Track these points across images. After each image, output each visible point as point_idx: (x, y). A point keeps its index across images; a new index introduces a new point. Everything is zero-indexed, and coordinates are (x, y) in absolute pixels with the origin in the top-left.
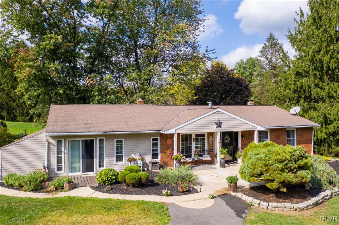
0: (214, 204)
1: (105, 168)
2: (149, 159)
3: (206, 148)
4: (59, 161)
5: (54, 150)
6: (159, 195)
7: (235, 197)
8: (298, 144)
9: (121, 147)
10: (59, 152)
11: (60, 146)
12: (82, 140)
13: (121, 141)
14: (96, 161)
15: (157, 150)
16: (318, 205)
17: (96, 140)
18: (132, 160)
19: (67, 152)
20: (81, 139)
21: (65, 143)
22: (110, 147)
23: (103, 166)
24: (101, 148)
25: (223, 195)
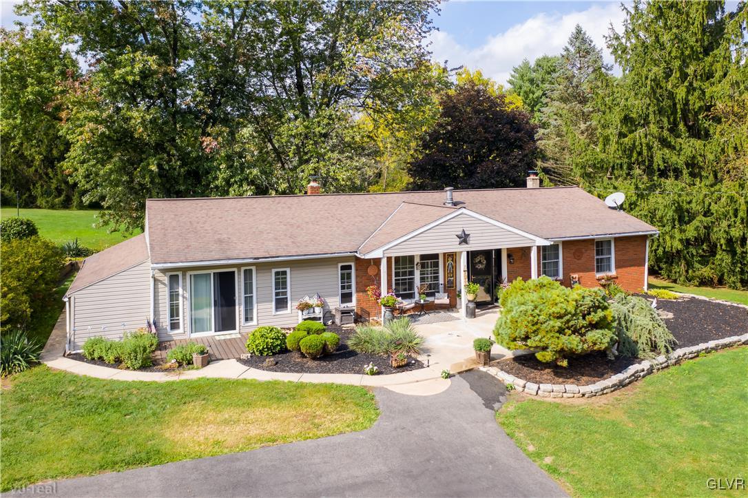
0: (450, 387)
1: (254, 322)
2: (334, 303)
3: (441, 281)
4: (174, 312)
5: (164, 292)
6: (358, 372)
7: (486, 375)
8: (617, 267)
9: (284, 283)
10: (173, 296)
11: (175, 286)
12: (214, 273)
13: (284, 273)
14: (240, 310)
15: (349, 287)
16: (623, 386)
17: (239, 271)
18: (305, 307)
19: (187, 295)
20: (212, 272)
21: (184, 278)
22: (264, 284)
23: (252, 319)
24: (248, 288)
25: (466, 371)
